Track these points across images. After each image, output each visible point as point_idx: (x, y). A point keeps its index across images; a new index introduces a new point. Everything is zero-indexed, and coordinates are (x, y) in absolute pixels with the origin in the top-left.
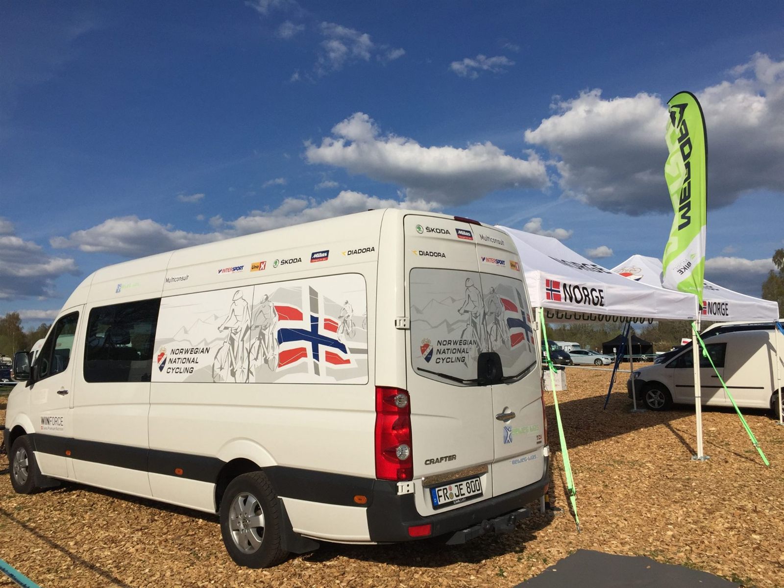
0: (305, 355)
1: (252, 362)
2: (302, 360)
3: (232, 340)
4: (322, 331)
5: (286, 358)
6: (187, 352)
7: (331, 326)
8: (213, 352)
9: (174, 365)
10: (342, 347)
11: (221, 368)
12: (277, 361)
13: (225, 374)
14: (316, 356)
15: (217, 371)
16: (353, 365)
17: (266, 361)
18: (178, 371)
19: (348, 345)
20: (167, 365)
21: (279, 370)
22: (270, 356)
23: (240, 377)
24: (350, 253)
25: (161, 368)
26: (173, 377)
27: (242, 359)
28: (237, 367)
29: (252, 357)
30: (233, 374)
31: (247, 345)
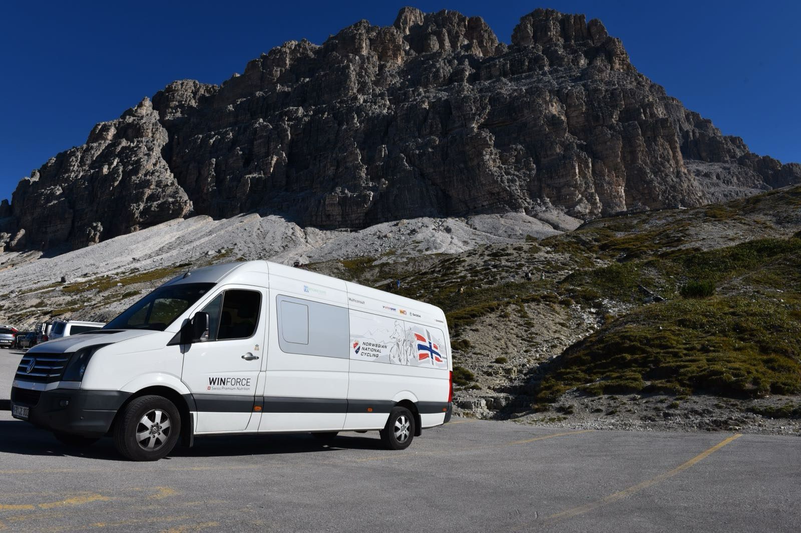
0: (428, 357)
1: (408, 356)
2: (428, 358)
3: (398, 345)
4: (433, 348)
5: (422, 356)
6: (373, 345)
7: (435, 347)
8: (389, 348)
9: (366, 352)
10: (440, 356)
11: (394, 357)
12: (418, 357)
13: (396, 360)
14: (432, 358)
15: (392, 358)
16: (443, 363)
17: (414, 357)
18: (368, 355)
19: (441, 355)
20: (361, 351)
21: (419, 361)
22: (415, 355)
23: (404, 362)
24: (437, 321)
25: (357, 352)
26: (365, 357)
27: (404, 354)
28: (402, 358)
29: (408, 354)
30: (400, 360)
31: (405, 348)
